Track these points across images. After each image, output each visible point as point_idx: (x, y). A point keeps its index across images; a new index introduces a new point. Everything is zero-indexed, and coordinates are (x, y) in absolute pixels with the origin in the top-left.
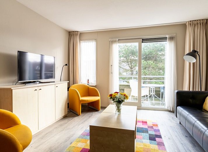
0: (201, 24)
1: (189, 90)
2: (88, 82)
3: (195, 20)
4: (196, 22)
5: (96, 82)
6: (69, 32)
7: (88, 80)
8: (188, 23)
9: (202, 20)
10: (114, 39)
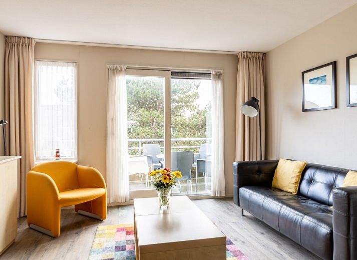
0: (256, 59)
1: (242, 161)
2: (58, 156)
3: (250, 52)
4: (250, 55)
5: (76, 156)
6: (7, 36)
7: (58, 152)
8: (240, 54)
9: (258, 53)
10: (119, 66)
